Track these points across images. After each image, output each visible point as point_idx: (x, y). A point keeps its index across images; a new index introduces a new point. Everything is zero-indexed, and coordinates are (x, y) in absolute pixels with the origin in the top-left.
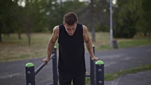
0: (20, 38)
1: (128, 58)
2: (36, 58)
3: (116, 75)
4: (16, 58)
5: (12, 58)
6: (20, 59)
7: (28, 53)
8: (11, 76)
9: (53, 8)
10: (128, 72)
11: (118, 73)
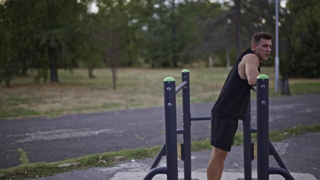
0: (91, 76)
1: (308, 110)
2: (132, 108)
3: (286, 133)
4: (95, 108)
5: (87, 108)
6: (104, 110)
7: (116, 101)
8: (97, 133)
9: (155, 16)
10: (309, 130)
11: (290, 131)
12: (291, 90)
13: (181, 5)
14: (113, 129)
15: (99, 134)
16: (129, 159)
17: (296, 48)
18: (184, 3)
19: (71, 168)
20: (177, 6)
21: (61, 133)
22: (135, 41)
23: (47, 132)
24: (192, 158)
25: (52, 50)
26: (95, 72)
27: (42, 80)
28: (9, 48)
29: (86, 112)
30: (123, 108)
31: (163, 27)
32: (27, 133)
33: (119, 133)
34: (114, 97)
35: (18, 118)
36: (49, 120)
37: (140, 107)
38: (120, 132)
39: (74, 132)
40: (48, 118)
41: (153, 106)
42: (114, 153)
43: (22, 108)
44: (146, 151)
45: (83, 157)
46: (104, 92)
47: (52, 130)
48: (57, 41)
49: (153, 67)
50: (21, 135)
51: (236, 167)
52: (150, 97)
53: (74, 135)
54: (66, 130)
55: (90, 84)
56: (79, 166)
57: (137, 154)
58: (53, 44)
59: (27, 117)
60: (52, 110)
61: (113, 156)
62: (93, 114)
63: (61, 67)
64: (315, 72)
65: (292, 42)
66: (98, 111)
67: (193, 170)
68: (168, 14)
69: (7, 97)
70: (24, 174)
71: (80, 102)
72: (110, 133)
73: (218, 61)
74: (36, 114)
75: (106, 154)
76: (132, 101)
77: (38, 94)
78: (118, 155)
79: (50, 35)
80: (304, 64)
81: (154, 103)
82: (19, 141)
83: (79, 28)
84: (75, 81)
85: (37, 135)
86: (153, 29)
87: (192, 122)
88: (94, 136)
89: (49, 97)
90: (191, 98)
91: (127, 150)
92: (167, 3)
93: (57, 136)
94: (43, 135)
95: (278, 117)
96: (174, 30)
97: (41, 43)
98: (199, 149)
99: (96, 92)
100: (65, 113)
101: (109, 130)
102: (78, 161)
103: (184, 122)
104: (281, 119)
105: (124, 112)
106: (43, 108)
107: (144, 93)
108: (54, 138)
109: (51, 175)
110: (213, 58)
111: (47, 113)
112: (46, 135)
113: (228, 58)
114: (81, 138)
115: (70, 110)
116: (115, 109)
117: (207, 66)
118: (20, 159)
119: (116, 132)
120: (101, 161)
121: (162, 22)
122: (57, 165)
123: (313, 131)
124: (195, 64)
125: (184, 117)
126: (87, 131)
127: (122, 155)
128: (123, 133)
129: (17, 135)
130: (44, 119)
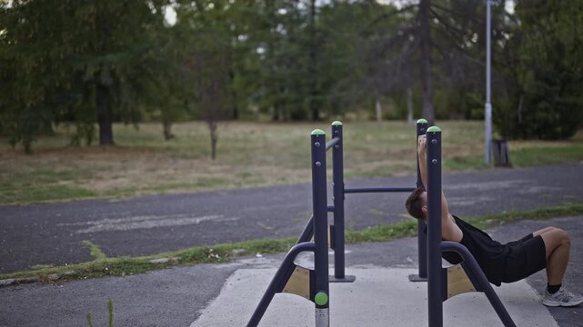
0: (168, 136)
1: (533, 190)
2: (246, 187)
3: (489, 221)
4: (187, 186)
5: (173, 187)
7: (216, 176)
8: (198, 220)
9: (280, 29)
10: (526, 217)
11: (496, 218)
12: (512, 159)
13: (325, 9)
14: (222, 216)
15: (201, 222)
16: (253, 252)
17: (526, 88)
18: (332, 6)
19: (169, 264)
20: (317, 11)
21: (143, 221)
22: (244, 73)
23: (119, 220)
24: (346, 252)
25: (103, 89)
26: (175, 129)
27: (83, 142)
28: (29, 86)
29: (172, 191)
30: (231, 187)
31: (295, 48)
32: (87, 221)
33: (232, 221)
34: (215, 170)
35: (64, 201)
36: (114, 203)
37: (260, 185)
38: (234, 219)
39: (161, 219)
40: (113, 201)
41: (281, 182)
42: (230, 245)
43: (64, 187)
44: (277, 243)
45: (185, 250)
46: (196, 162)
47: (125, 217)
48: (112, 73)
49: (276, 119)
50: (79, 224)
51: (409, 263)
52: (275, 170)
53: (162, 223)
54: (147, 218)
55: (169, 149)
56: (180, 262)
57: (264, 247)
58: (106, 80)
59: (77, 199)
60: (116, 189)
61: (229, 249)
62: (185, 195)
63: (118, 120)
64: (559, 129)
65: (521, 77)
66: (192, 191)
67: (348, 267)
68: (304, 26)
69: (32, 170)
70: (104, 271)
71: (160, 177)
72: (219, 220)
73: (392, 109)
74: (91, 194)
75: (218, 246)
76: (246, 175)
77: (84, 164)
78: (236, 248)
79: (101, 65)
80: (541, 115)
81: (283, 179)
82: (80, 231)
83: (151, 52)
84: (140, 144)
85: (104, 224)
86: (276, 53)
87: (346, 195)
88: (194, 225)
89: (103, 169)
90: (345, 171)
91: (248, 242)
92: (301, 6)
93: (135, 226)
94: (114, 224)
95: (483, 199)
96: (313, 55)
97: (86, 78)
98: (356, 241)
99: (182, 162)
100: (138, 194)
101: (216, 217)
102: (178, 256)
103: (335, 195)
104: (487, 202)
105: (234, 192)
106: (100, 186)
107: (263, 163)
108: (132, 227)
109: (142, 272)
110: (383, 104)
111: (108, 193)
112: (119, 223)
113: (410, 105)
114: (174, 227)
115: (145, 189)
116: (218, 187)
117: (373, 119)
118: (92, 254)
119: (228, 219)
120: (213, 255)
121: (292, 40)
122: (149, 260)
123: (532, 218)
124: (352, 116)
125: (335, 187)
126: (182, 218)
127: (241, 248)
128: (238, 221)
129: (74, 224)
130: (105, 203)
